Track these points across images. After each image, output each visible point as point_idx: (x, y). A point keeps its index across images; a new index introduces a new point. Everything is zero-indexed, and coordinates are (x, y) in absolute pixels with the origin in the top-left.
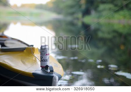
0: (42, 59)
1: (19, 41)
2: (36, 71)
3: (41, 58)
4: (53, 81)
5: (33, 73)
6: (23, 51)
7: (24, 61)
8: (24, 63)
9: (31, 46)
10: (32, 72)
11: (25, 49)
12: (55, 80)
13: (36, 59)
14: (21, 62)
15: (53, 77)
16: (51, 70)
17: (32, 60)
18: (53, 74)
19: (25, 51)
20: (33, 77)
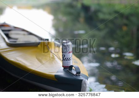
0: (64, 58)
1: (24, 30)
2: (58, 72)
3: (63, 56)
4: (82, 85)
5: (55, 76)
6: (37, 46)
7: (40, 58)
8: (40, 61)
9: (46, 40)
10: (54, 74)
11: (39, 44)
12: (84, 85)
13: (53, 56)
14: (36, 60)
15: (82, 80)
16: (78, 71)
17: (49, 57)
18: (81, 76)
19: (39, 46)
20: (56, 80)
